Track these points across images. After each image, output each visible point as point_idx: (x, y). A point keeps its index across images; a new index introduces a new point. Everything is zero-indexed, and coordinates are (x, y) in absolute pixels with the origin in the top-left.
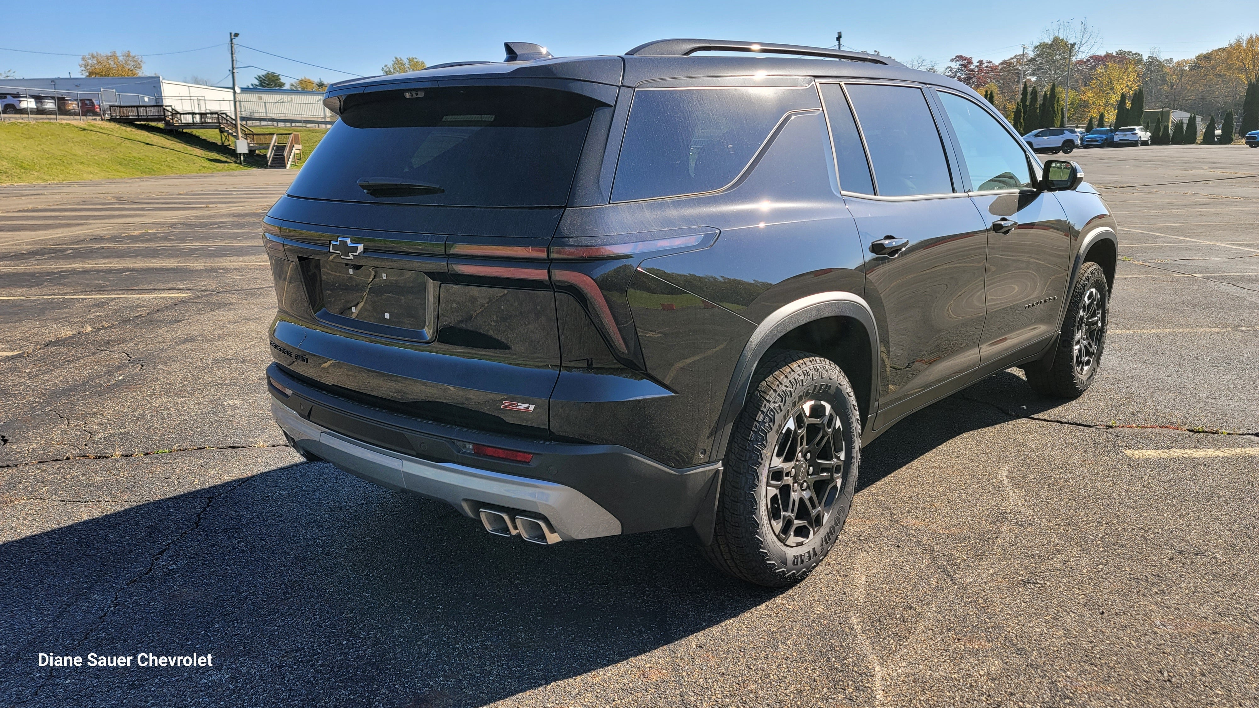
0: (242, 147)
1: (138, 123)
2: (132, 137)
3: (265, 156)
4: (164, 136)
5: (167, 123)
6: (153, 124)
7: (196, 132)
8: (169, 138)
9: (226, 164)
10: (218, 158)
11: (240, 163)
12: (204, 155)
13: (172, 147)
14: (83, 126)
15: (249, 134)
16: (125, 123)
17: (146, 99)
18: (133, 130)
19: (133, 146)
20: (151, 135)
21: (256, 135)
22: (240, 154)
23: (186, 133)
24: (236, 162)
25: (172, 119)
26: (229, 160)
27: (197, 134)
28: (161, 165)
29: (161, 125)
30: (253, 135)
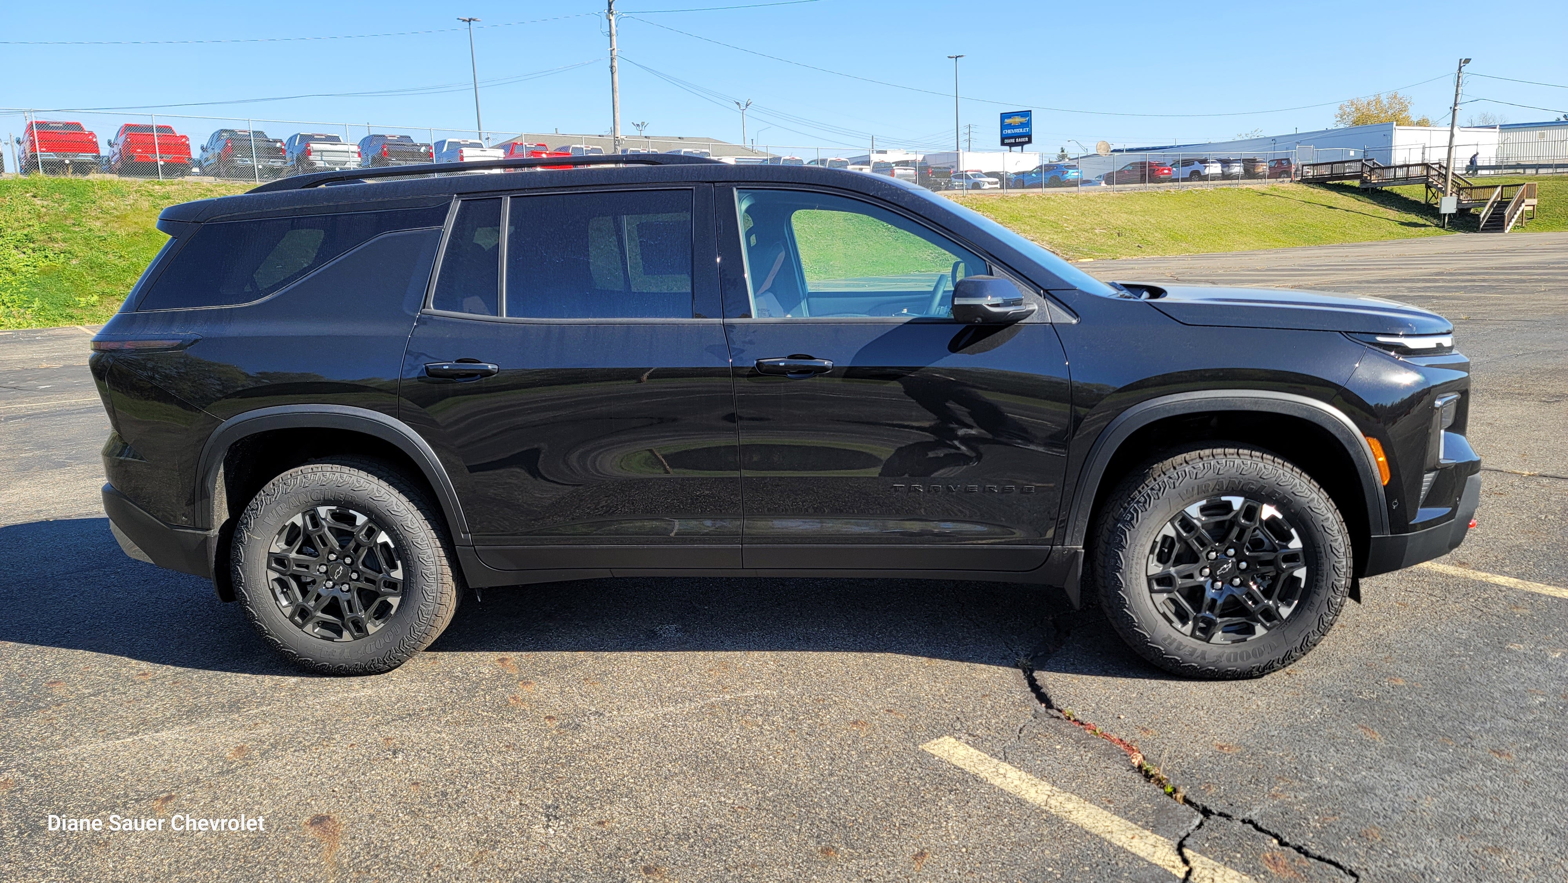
0: (1448, 205)
1: (1331, 182)
2: (1316, 200)
3: (1478, 216)
4: (1356, 196)
5: (1364, 181)
6: (1347, 182)
7: (1397, 189)
8: (1360, 198)
9: (1423, 229)
10: (1415, 221)
11: (1443, 227)
12: (1397, 219)
13: (1359, 210)
14: (1263, 190)
15: (1466, 188)
16: (1316, 183)
17: (1352, 153)
18: (1321, 191)
19: (1310, 210)
20: (1340, 196)
21: (1475, 188)
22: (1445, 215)
23: (1386, 191)
24: (1437, 226)
25: (1370, 176)
26: (1428, 223)
27: (1399, 192)
28: (1335, 232)
29: (1356, 183)
30: (1472, 188)
